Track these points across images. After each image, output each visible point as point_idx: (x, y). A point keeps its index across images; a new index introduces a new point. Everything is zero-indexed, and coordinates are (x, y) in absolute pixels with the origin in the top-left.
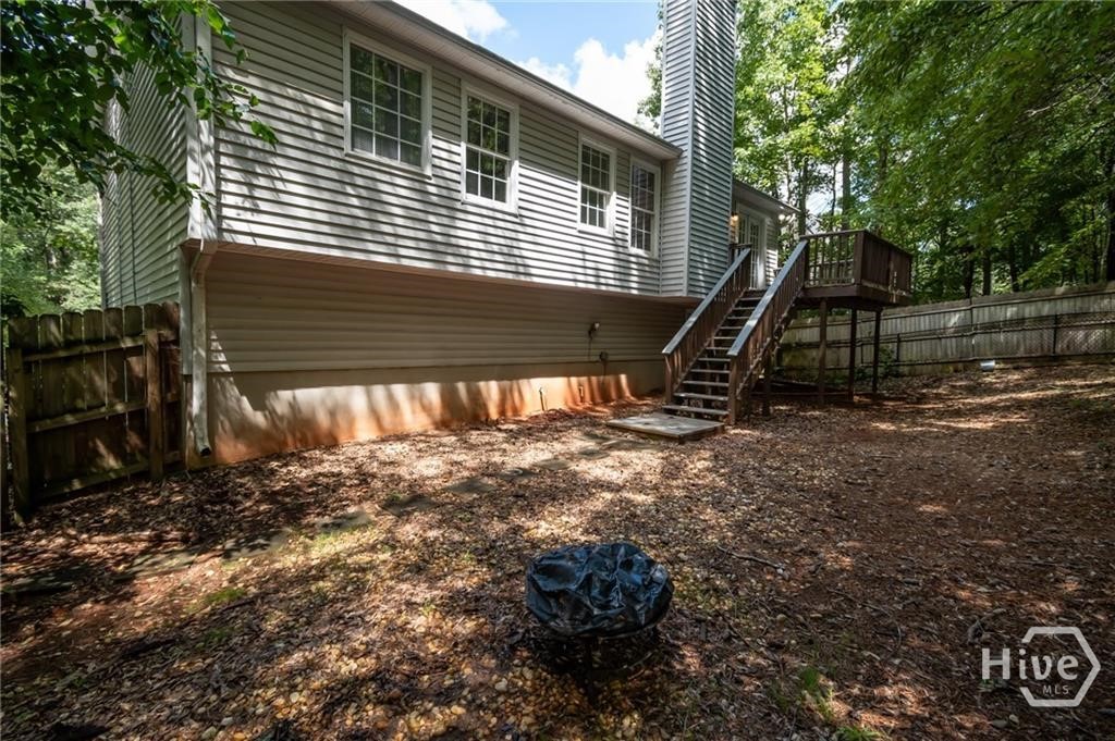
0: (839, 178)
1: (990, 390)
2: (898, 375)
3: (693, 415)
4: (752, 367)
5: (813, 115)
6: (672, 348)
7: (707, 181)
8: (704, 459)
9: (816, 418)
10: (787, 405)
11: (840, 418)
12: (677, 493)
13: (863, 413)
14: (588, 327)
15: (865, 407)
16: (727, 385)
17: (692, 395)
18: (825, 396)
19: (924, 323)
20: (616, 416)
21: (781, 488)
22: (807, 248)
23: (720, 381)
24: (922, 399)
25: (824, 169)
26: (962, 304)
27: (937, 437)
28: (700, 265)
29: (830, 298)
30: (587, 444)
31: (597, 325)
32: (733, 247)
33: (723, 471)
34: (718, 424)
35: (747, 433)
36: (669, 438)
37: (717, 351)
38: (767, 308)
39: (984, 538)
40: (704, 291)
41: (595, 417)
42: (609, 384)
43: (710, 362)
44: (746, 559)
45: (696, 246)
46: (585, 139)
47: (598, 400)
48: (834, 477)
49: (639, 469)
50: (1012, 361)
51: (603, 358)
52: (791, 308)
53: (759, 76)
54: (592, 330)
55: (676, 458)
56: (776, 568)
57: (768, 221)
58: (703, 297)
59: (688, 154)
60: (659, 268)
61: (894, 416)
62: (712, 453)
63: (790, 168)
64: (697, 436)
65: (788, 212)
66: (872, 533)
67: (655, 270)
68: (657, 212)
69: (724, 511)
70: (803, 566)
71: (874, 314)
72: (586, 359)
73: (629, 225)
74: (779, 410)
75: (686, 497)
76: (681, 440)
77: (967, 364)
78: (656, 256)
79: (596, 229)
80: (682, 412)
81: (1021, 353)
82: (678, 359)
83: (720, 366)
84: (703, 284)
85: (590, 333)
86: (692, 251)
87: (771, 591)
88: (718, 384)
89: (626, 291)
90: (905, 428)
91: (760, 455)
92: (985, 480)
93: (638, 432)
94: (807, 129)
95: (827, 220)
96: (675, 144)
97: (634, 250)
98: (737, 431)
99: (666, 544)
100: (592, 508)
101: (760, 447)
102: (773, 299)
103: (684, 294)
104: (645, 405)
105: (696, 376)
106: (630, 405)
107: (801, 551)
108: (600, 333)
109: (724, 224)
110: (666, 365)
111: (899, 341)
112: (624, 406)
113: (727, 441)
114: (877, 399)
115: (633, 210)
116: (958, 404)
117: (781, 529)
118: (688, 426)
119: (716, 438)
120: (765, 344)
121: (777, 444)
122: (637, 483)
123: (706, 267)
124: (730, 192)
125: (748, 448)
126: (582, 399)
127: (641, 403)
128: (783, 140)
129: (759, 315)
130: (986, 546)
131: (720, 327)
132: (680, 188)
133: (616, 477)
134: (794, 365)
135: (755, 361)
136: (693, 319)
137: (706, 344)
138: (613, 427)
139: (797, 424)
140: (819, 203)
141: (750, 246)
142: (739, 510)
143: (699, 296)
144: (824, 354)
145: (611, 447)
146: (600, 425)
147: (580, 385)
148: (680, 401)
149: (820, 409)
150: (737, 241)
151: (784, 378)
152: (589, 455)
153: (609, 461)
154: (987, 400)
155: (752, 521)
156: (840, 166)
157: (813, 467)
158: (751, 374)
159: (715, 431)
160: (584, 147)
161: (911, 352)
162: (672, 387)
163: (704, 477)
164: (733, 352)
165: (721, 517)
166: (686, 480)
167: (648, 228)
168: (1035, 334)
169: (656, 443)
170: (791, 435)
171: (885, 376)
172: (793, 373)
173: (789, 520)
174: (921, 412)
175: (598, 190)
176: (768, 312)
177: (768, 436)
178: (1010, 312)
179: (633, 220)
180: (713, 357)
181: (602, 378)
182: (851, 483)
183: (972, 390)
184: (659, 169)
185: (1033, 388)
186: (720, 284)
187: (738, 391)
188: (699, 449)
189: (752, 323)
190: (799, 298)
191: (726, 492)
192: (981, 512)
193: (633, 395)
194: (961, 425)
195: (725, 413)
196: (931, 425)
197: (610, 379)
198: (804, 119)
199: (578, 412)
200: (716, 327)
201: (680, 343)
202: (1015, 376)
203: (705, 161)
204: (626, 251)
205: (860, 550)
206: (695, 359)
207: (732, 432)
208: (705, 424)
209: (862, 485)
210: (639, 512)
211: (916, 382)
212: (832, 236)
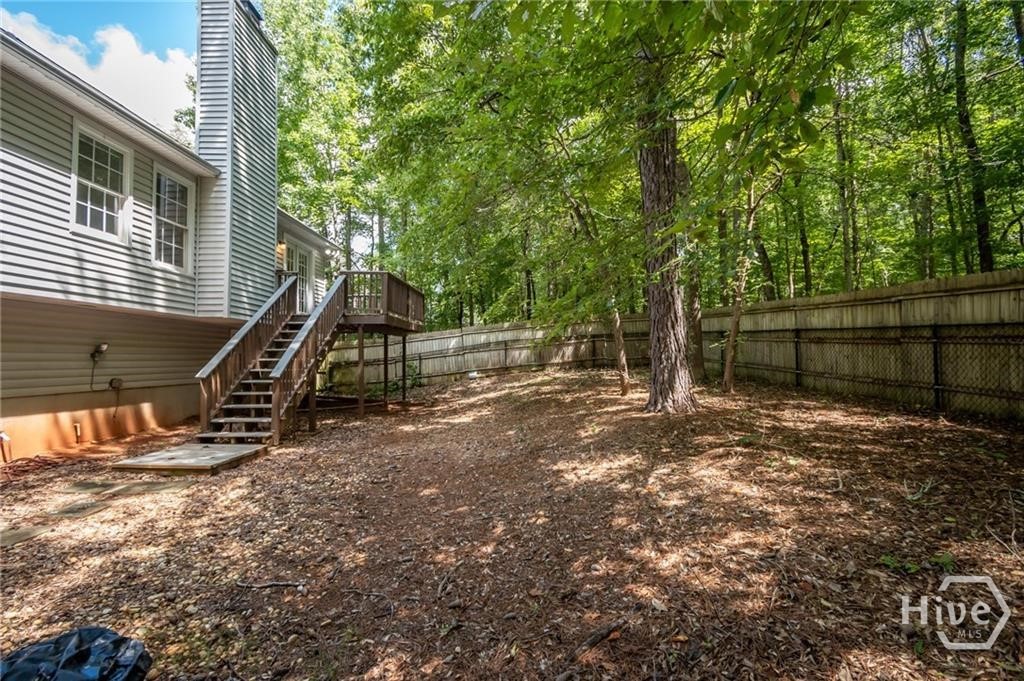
0: (376, 227)
1: (474, 393)
2: (421, 385)
3: (233, 441)
4: (296, 387)
5: (352, 173)
6: (210, 370)
7: (250, 207)
8: (240, 487)
9: (357, 428)
10: (334, 418)
11: (376, 425)
12: (199, 533)
13: (393, 419)
14: (91, 349)
15: (395, 413)
16: (270, 406)
17: (233, 419)
18: (366, 407)
19: (435, 346)
20: (131, 454)
21: (315, 500)
22: (345, 281)
23: (265, 403)
24: (435, 403)
25: (365, 218)
26: (457, 332)
27: (441, 432)
28: (243, 287)
29: (366, 325)
30: (75, 498)
31: (105, 347)
32: (279, 274)
33: (258, 496)
34: (259, 447)
35: (292, 452)
36: (198, 471)
37: (262, 372)
38: (311, 331)
39: (458, 507)
40: (248, 313)
41: (96, 460)
42: (124, 416)
43: (254, 384)
44: (266, 587)
45: (239, 267)
46: (81, 127)
47: (106, 436)
48: (363, 480)
49: (152, 515)
50: (486, 372)
51: (115, 386)
52: (334, 332)
53: (305, 126)
54: (96, 353)
55: (205, 492)
56: (297, 586)
57: (315, 253)
58: (248, 318)
59: (227, 175)
60: (194, 286)
61: (415, 419)
62: (250, 479)
63: (336, 211)
64: (234, 464)
65: (334, 248)
66: (385, 524)
67: (189, 288)
68: (190, 226)
69: (251, 541)
70: (323, 575)
71: (401, 338)
72: (87, 388)
73: (153, 235)
74: (326, 424)
75: (209, 535)
76: (214, 471)
77: (462, 375)
78: (190, 272)
79: (103, 235)
80: (222, 438)
81: (489, 367)
82: (216, 383)
83: (266, 387)
84: (247, 306)
85: (93, 356)
86: (233, 272)
87: (288, 612)
88: (262, 406)
89: (148, 308)
90: (422, 428)
91: (301, 472)
92: (464, 461)
93: (158, 470)
94: (347, 182)
95: (369, 260)
96: (213, 163)
97: (161, 264)
98: (280, 451)
99: (171, 600)
100: (66, 585)
101: (301, 463)
102: (316, 324)
103: (226, 316)
104: (176, 435)
105: (239, 399)
106: (155, 438)
107: (323, 560)
108: (108, 356)
109: (270, 251)
110: (200, 391)
111: (420, 359)
112: (146, 440)
113: (269, 463)
114: (405, 405)
115: (157, 220)
116: (455, 405)
117: (307, 543)
118: (223, 454)
119: (257, 461)
120: (309, 365)
121: (319, 457)
122: (148, 534)
123: (250, 289)
124: (275, 221)
125: (291, 467)
126: (79, 440)
127: (171, 433)
128: (329, 187)
129: (302, 339)
130: (458, 513)
131: (265, 349)
132: (219, 207)
133: (115, 533)
134: (344, 381)
135: (300, 381)
136: (234, 341)
137: (251, 366)
138: (123, 469)
139: (340, 436)
140: (361, 244)
141: (296, 274)
142: (269, 534)
143: (242, 318)
144: (363, 372)
145: (114, 496)
146: (105, 468)
147: (75, 421)
148: (219, 427)
149: (361, 419)
150: (285, 268)
151: (335, 393)
152: (74, 512)
153: (109, 514)
154: (472, 400)
155: (280, 543)
156: (376, 218)
157: (347, 474)
158: (296, 394)
159: (256, 455)
160: (81, 135)
161: (429, 367)
162: (208, 412)
163: (236, 507)
164: (276, 373)
165: (248, 548)
166: (213, 516)
167: (180, 242)
168: (496, 353)
169: (182, 478)
170: (333, 447)
171: (412, 387)
172: (343, 388)
173: (318, 531)
174: (432, 414)
175: (106, 191)
176: (311, 336)
177: (312, 451)
178: (483, 338)
179: (158, 232)
180: (258, 378)
181: (112, 410)
182: (376, 483)
183: (465, 394)
184: (194, 185)
185: (495, 390)
186: (266, 307)
187: (282, 411)
188: (235, 477)
189: (295, 346)
190: (342, 324)
191: (256, 519)
192: (458, 488)
193: (160, 426)
194: (456, 421)
195: (267, 434)
196: (438, 423)
197: (126, 411)
198: (345, 173)
199: (69, 457)
200: (261, 349)
201: (219, 366)
202: (487, 382)
203: (247, 187)
204: (147, 264)
205: (374, 543)
206: (237, 382)
207: (276, 453)
208: (246, 449)
209: (384, 483)
210: (140, 571)
211: (432, 390)
212: (372, 274)
